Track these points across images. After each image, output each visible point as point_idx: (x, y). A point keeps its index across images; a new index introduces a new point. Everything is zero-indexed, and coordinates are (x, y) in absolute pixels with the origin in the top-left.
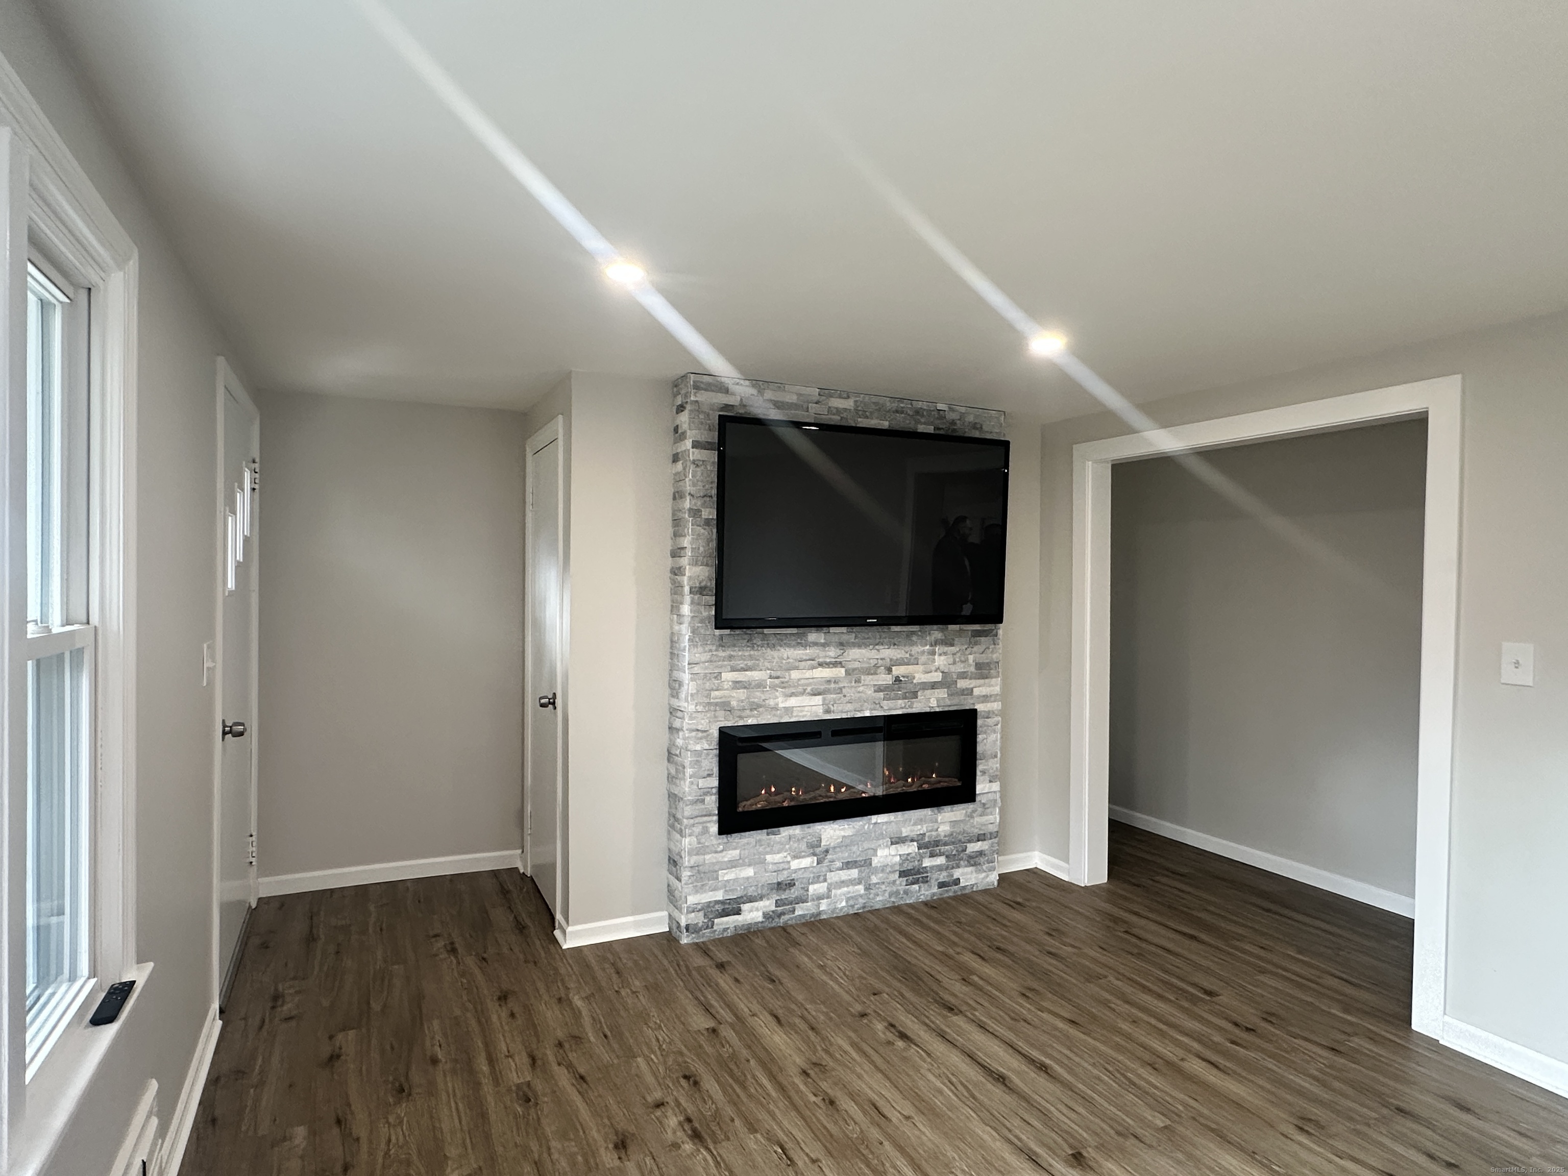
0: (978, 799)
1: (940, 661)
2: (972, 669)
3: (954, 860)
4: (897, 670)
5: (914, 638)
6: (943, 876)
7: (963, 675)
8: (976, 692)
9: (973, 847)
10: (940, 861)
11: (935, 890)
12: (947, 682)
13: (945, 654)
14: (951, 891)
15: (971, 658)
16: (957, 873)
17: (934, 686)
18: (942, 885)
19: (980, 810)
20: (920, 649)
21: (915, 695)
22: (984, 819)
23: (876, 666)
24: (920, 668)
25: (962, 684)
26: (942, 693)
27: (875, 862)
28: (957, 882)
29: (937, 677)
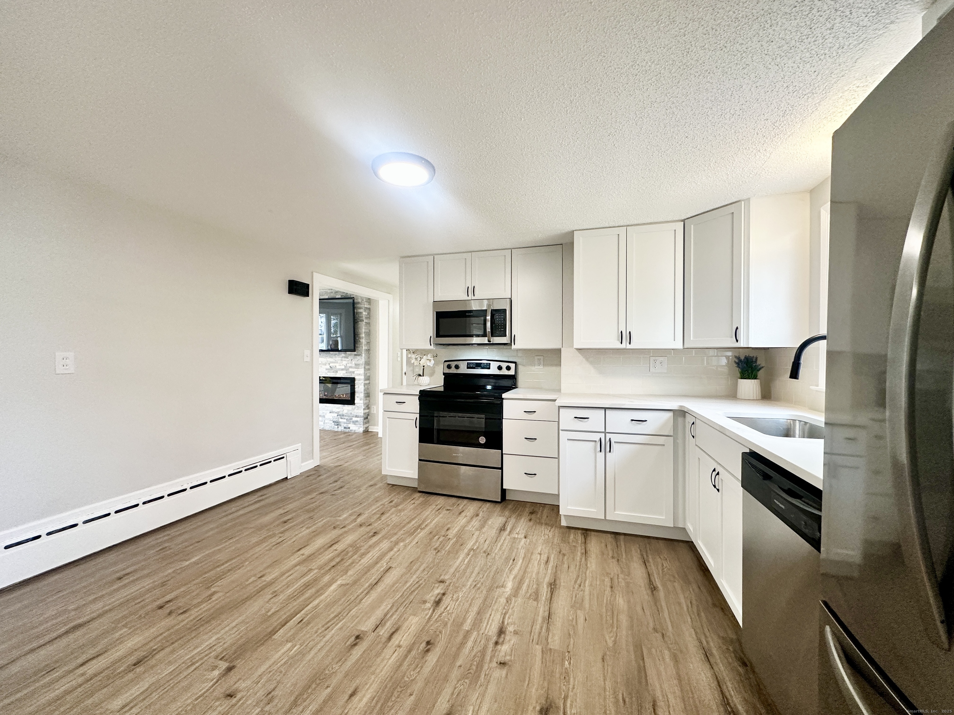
0: (356, 404)
1: (344, 363)
2: (354, 365)
3: (349, 420)
4: (331, 365)
5: (337, 356)
6: (345, 425)
7: (351, 367)
8: (355, 372)
9: (354, 419)
10: (345, 421)
11: (343, 428)
12: (346, 369)
13: (345, 360)
14: (347, 430)
15: (353, 362)
16: (349, 425)
17: (342, 370)
18: (345, 428)
19: (357, 408)
20: (338, 359)
21: (337, 372)
22: (358, 411)
23: (326, 363)
24: (338, 364)
25: (351, 370)
26: (344, 372)
27: (326, 417)
28: (349, 428)
29: (343, 367)
